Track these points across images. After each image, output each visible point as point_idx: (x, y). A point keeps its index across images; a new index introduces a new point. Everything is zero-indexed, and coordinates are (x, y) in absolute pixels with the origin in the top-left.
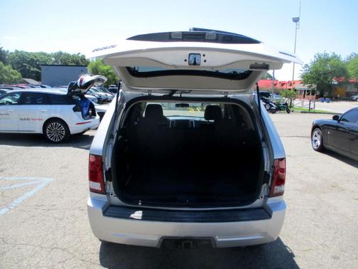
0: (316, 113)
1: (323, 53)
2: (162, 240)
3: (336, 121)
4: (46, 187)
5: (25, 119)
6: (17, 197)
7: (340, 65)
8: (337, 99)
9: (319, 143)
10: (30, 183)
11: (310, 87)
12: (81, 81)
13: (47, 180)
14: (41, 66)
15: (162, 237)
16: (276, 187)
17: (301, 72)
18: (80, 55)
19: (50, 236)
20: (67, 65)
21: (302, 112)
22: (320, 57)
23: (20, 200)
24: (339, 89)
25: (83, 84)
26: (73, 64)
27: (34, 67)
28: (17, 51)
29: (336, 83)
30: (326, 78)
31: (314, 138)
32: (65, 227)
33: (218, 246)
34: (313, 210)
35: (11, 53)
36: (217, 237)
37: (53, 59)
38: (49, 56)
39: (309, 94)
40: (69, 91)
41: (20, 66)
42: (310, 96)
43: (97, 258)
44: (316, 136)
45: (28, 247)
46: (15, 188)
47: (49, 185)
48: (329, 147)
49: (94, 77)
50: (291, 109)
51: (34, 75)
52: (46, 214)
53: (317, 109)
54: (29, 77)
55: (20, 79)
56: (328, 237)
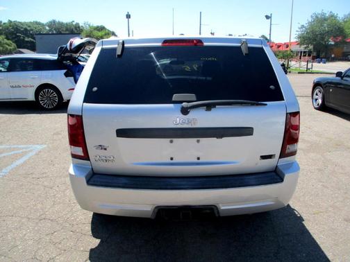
0: (313, 73)
1: (320, 12)
2: (156, 210)
3: (339, 78)
4: (37, 154)
5: (16, 87)
6: (6, 166)
7: (338, 24)
8: (333, 60)
9: (320, 101)
10: (21, 151)
11: (306, 48)
12: (71, 44)
13: (39, 147)
14: (35, 36)
15: (156, 207)
16: (288, 146)
17: (297, 33)
18: (74, 23)
19: (39, 206)
20: (61, 34)
21: (299, 73)
22: (317, 17)
23: (9, 168)
24: (336, 50)
25: (73, 47)
26: (67, 32)
27: (28, 37)
28: (10, 22)
29: (333, 43)
30: (323, 39)
31: (315, 97)
32: (54, 195)
33: (221, 215)
34: (320, 170)
35: (4, 24)
36: (220, 205)
37: (47, 28)
38: (43, 25)
39: (305, 56)
40: (59, 56)
41: (14, 36)
42: (307, 58)
43: (88, 228)
44: (317, 95)
45: (14, 219)
46: (4, 157)
47: (40, 152)
48: (331, 105)
49: (84, 40)
50: (288, 70)
51: (29, 45)
52: (35, 183)
53: (314, 69)
54: (24, 48)
55: (15, 49)
56: (337, 197)
